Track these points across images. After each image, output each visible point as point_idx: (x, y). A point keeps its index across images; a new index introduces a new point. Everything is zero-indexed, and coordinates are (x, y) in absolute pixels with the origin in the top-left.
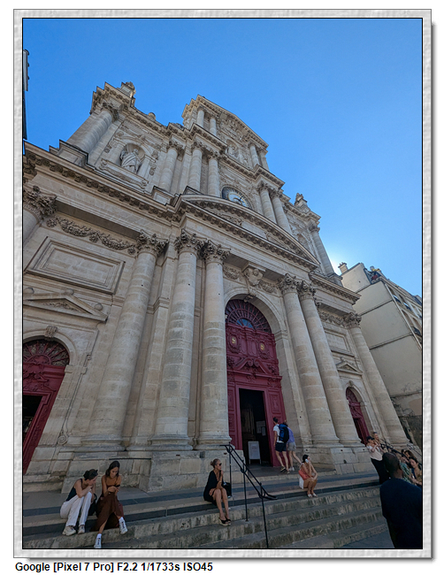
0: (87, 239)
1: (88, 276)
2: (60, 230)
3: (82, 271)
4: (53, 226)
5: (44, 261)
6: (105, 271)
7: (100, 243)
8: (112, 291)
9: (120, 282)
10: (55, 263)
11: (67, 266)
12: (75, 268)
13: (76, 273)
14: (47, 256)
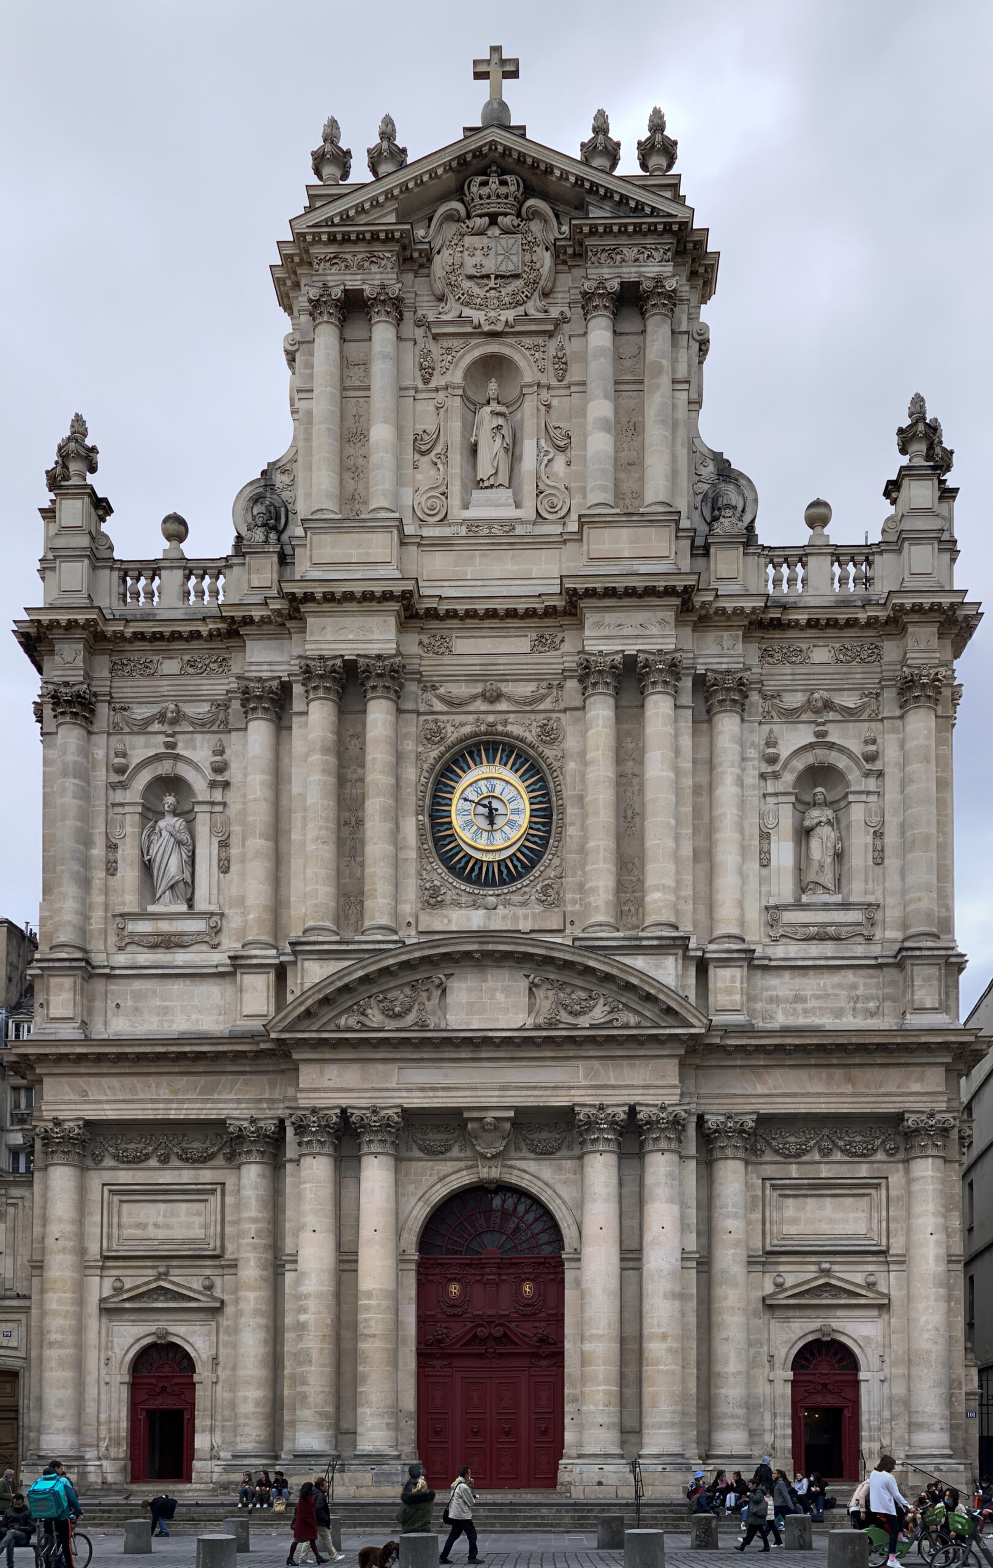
0: (153, 1162)
1: (179, 1233)
2: (112, 1163)
3: (168, 1226)
4: (101, 1161)
5: (115, 1231)
6: (198, 1214)
7: (175, 1162)
8: (217, 1252)
9: (228, 1230)
10: (130, 1227)
11: (144, 1226)
12: (156, 1226)
13: (161, 1234)
14: (115, 1221)
